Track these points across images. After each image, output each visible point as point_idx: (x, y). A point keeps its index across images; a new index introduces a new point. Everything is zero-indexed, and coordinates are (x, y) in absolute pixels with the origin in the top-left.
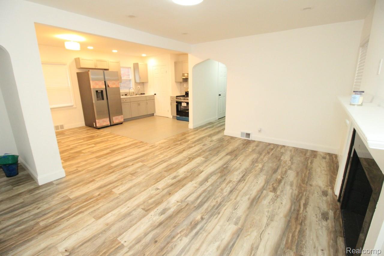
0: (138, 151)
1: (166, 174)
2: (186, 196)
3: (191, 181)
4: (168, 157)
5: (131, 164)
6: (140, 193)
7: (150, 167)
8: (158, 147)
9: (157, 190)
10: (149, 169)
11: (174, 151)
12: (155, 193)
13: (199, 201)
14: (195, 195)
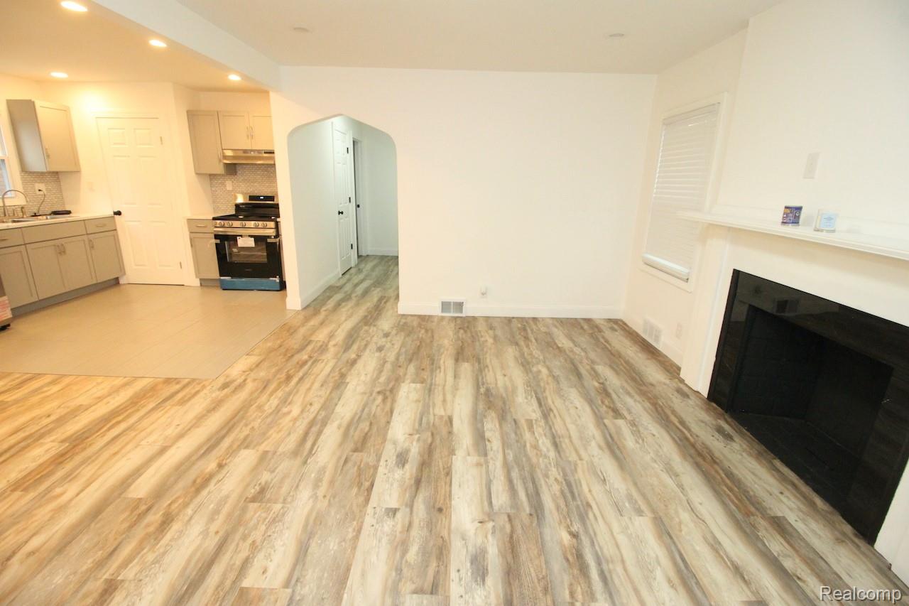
0: (191, 415)
1: (367, 458)
2: (485, 498)
3: (452, 452)
4: (316, 407)
5: (212, 466)
6: (354, 548)
7: (295, 453)
8: (250, 386)
9: (395, 514)
10: (299, 460)
11: (317, 385)
12: (399, 528)
13: (522, 495)
14: (499, 487)
